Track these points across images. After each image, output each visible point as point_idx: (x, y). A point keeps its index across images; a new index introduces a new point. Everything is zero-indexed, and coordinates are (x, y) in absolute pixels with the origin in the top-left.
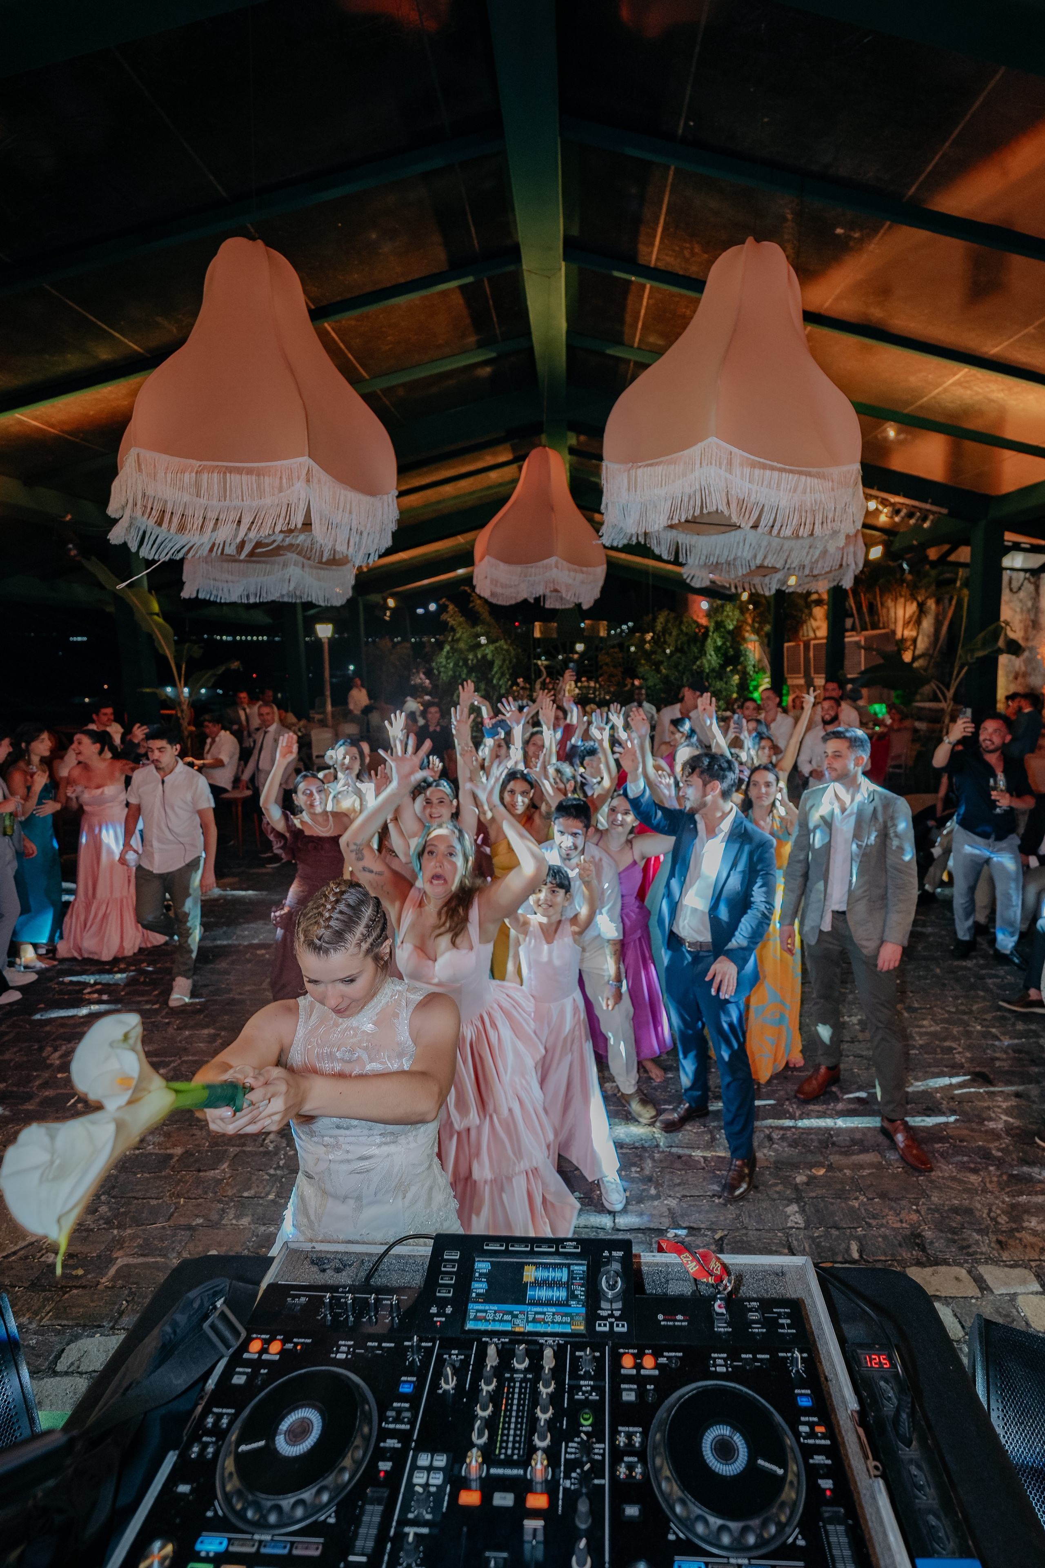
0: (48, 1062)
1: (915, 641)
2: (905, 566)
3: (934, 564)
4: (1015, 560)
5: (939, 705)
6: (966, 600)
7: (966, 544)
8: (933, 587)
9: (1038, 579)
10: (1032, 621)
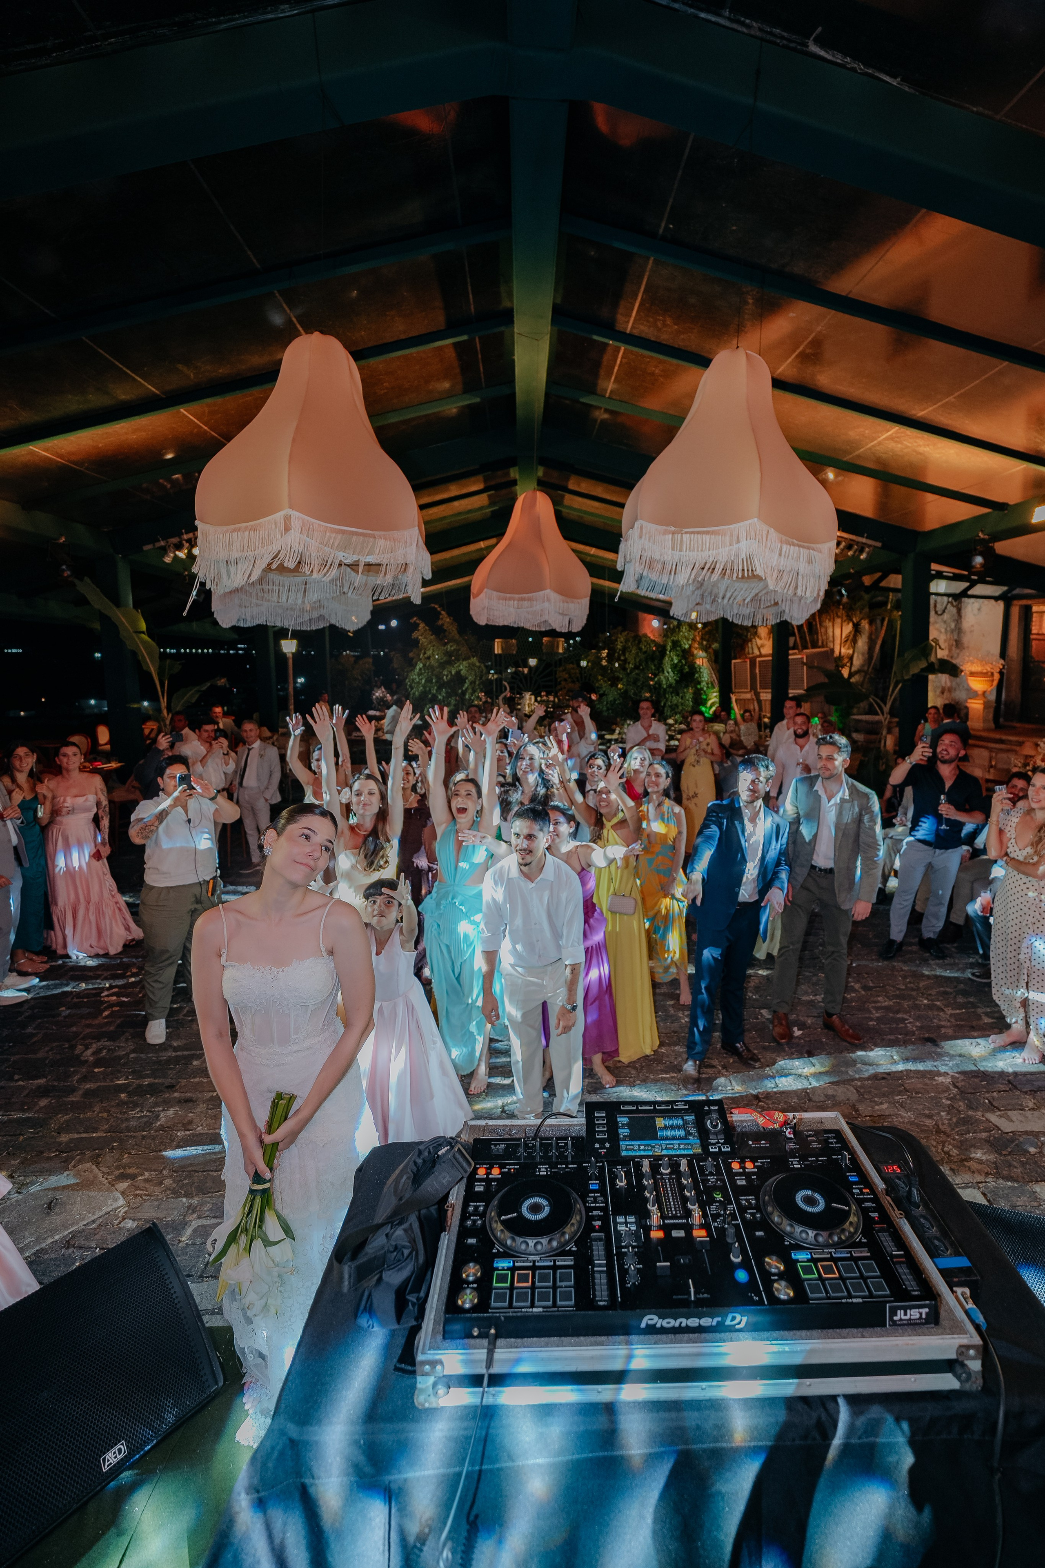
0: (82, 1058)
1: (851, 658)
2: (844, 592)
3: (868, 589)
4: (939, 586)
5: (877, 718)
6: (899, 622)
7: (897, 572)
8: (867, 610)
9: (960, 602)
10: (956, 641)
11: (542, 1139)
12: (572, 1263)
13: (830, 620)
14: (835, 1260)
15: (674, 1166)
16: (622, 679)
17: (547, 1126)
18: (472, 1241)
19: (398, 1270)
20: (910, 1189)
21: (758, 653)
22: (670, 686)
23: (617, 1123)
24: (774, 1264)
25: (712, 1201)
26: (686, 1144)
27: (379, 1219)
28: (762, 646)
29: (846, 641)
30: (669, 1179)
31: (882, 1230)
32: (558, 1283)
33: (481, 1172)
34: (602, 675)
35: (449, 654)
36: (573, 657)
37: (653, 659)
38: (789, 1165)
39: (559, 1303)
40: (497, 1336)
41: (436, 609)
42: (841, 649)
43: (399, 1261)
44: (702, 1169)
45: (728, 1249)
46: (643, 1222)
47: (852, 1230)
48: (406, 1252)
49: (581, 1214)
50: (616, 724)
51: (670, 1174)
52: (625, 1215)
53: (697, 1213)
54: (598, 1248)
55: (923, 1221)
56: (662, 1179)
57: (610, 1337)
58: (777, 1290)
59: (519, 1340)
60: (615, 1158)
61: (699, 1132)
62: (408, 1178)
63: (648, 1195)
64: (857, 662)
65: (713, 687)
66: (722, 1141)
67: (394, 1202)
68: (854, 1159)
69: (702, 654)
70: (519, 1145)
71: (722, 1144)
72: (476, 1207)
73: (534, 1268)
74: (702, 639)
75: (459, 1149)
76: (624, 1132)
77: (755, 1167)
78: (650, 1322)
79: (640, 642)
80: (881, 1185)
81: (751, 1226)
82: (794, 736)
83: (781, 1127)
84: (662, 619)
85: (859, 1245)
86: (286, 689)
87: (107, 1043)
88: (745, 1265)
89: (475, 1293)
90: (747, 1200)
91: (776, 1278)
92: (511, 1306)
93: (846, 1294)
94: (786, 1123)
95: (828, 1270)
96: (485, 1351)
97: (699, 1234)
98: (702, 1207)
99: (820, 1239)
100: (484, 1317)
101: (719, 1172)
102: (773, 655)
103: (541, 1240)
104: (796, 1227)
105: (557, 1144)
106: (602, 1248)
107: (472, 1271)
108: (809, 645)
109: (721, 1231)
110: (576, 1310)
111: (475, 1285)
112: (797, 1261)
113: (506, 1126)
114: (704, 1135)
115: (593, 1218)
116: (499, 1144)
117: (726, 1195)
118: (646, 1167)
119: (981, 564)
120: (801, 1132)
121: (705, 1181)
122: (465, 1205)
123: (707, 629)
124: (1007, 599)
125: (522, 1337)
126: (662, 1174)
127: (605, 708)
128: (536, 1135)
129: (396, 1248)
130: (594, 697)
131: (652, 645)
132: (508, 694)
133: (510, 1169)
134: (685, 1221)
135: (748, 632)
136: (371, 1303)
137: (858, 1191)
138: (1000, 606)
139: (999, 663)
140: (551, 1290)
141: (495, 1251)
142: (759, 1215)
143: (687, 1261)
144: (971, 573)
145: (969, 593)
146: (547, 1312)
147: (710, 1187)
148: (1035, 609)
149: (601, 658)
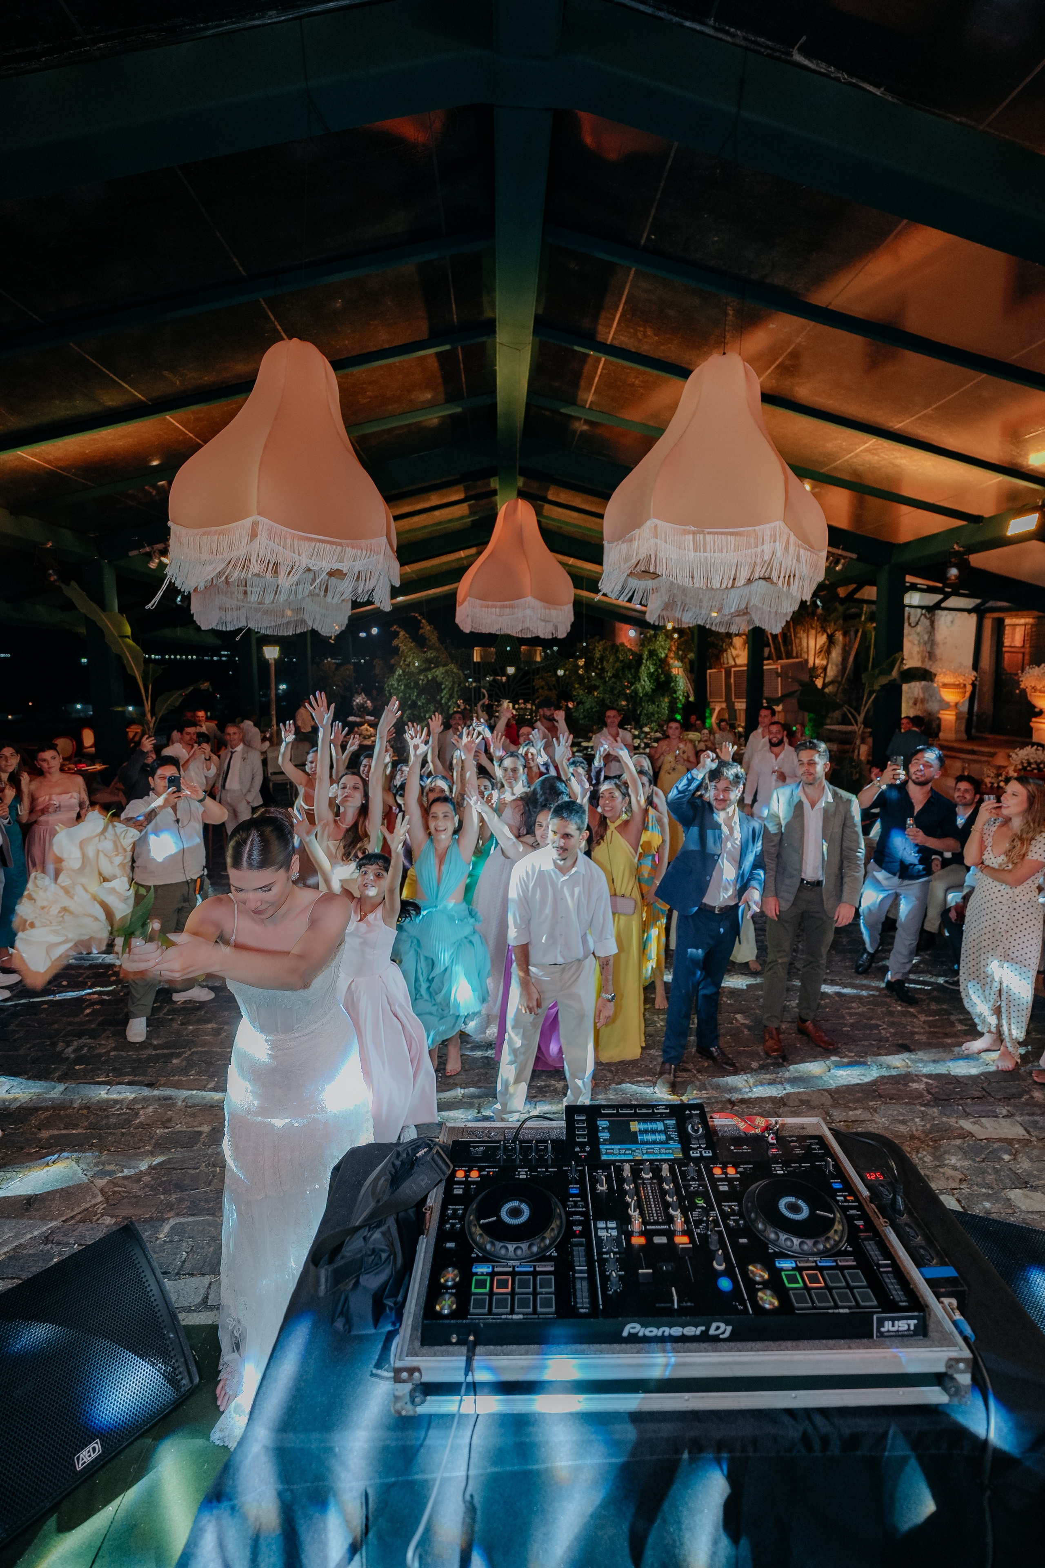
0: (63, 1055)
1: (824, 669)
2: (819, 603)
3: (842, 601)
4: (913, 599)
5: (850, 728)
6: (873, 633)
7: (872, 583)
8: (841, 621)
9: (934, 615)
10: (929, 653)
11: (521, 1142)
12: (553, 1269)
13: (804, 631)
14: (821, 1269)
15: (656, 1171)
16: (597, 688)
17: (526, 1128)
18: (450, 1245)
19: (376, 1274)
20: (893, 1196)
21: (733, 663)
22: (646, 695)
23: (597, 1126)
24: (759, 1273)
25: (694, 1207)
26: (666, 1149)
27: (356, 1222)
28: (737, 656)
29: (820, 652)
30: (650, 1184)
31: (867, 1239)
32: (539, 1290)
33: (460, 1175)
34: (578, 684)
35: (428, 661)
36: (551, 664)
37: (630, 669)
38: (772, 1171)
39: (539, 1310)
40: (476, 1343)
41: (416, 617)
42: (815, 660)
43: (377, 1264)
44: (684, 1175)
45: (711, 1256)
46: (624, 1227)
47: (837, 1238)
48: (384, 1256)
49: (560, 1219)
51: (651, 1178)
52: (606, 1220)
53: (679, 1221)
54: (579, 1254)
55: (907, 1229)
56: (644, 1183)
57: (591, 1346)
58: (761, 1299)
59: (498, 1348)
60: (595, 1161)
61: (680, 1136)
62: (385, 1180)
63: (630, 1200)
64: (831, 673)
66: (704, 1146)
67: (372, 1204)
68: (838, 1166)
69: (677, 663)
70: (498, 1147)
71: (704, 1149)
73: (513, 1274)
74: (678, 649)
75: (437, 1151)
76: (604, 1136)
77: (737, 1173)
78: (632, 1331)
79: (617, 650)
80: (866, 1193)
81: (734, 1234)
82: (768, 745)
83: (763, 1131)
84: (638, 629)
85: (845, 1253)
86: (268, 695)
87: (89, 1041)
88: (729, 1273)
89: (453, 1298)
90: (728, 1207)
91: (760, 1286)
92: (490, 1312)
93: (832, 1304)
94: (767, 1128)
95: (814, 1279)
96: (464, 1358)
97: (682, 1241)
98: (684, 1214)
99: (805, 1247)
100: (462, 1324)
101: (700, 1178)
102: (748, 665)
103: (522, 1245)
104: (781, 1235)
105: (537, 1146)
106: (582, 1253)
107: (450, 1277)
108: (783, 655)
109: (704, 1238)
110: (557, 1318)
111: (454, 1291)
112: (782, 1269)
113: (483, 1128)
114: (685, 1140)
115: (575, 1223)
116: (478, 1147)
117: (708, 1201)
118: (626, 1172)
119: (955, 576)
120: (784, 1137)
121: (687, 1187)
122: (444, 1208)
123: (682, 639)
124: (980, 612)
125: (501, 1344)
126: (643, 1179)
127: (581, 716)
128: (516, 1138)
129: (374, 1251)
130: (570, 705)
131: (629, 654)
132: (486, 701)
133: (489, 1172)
134: (667, 1227)
135: (723, 642)
136: (348, 1308)
137: (842, 1198)
138: (973, 619)
139: (971, 675)
140: (531, 1297)
141: (473, 1255)
142: (741, 1222)
143: (670, 1268)
144: (946, 585)
145: (943, 605)
146: (527, 1319)
147: (692, 1192)
148: (1008, 621)
149: (578, 667)
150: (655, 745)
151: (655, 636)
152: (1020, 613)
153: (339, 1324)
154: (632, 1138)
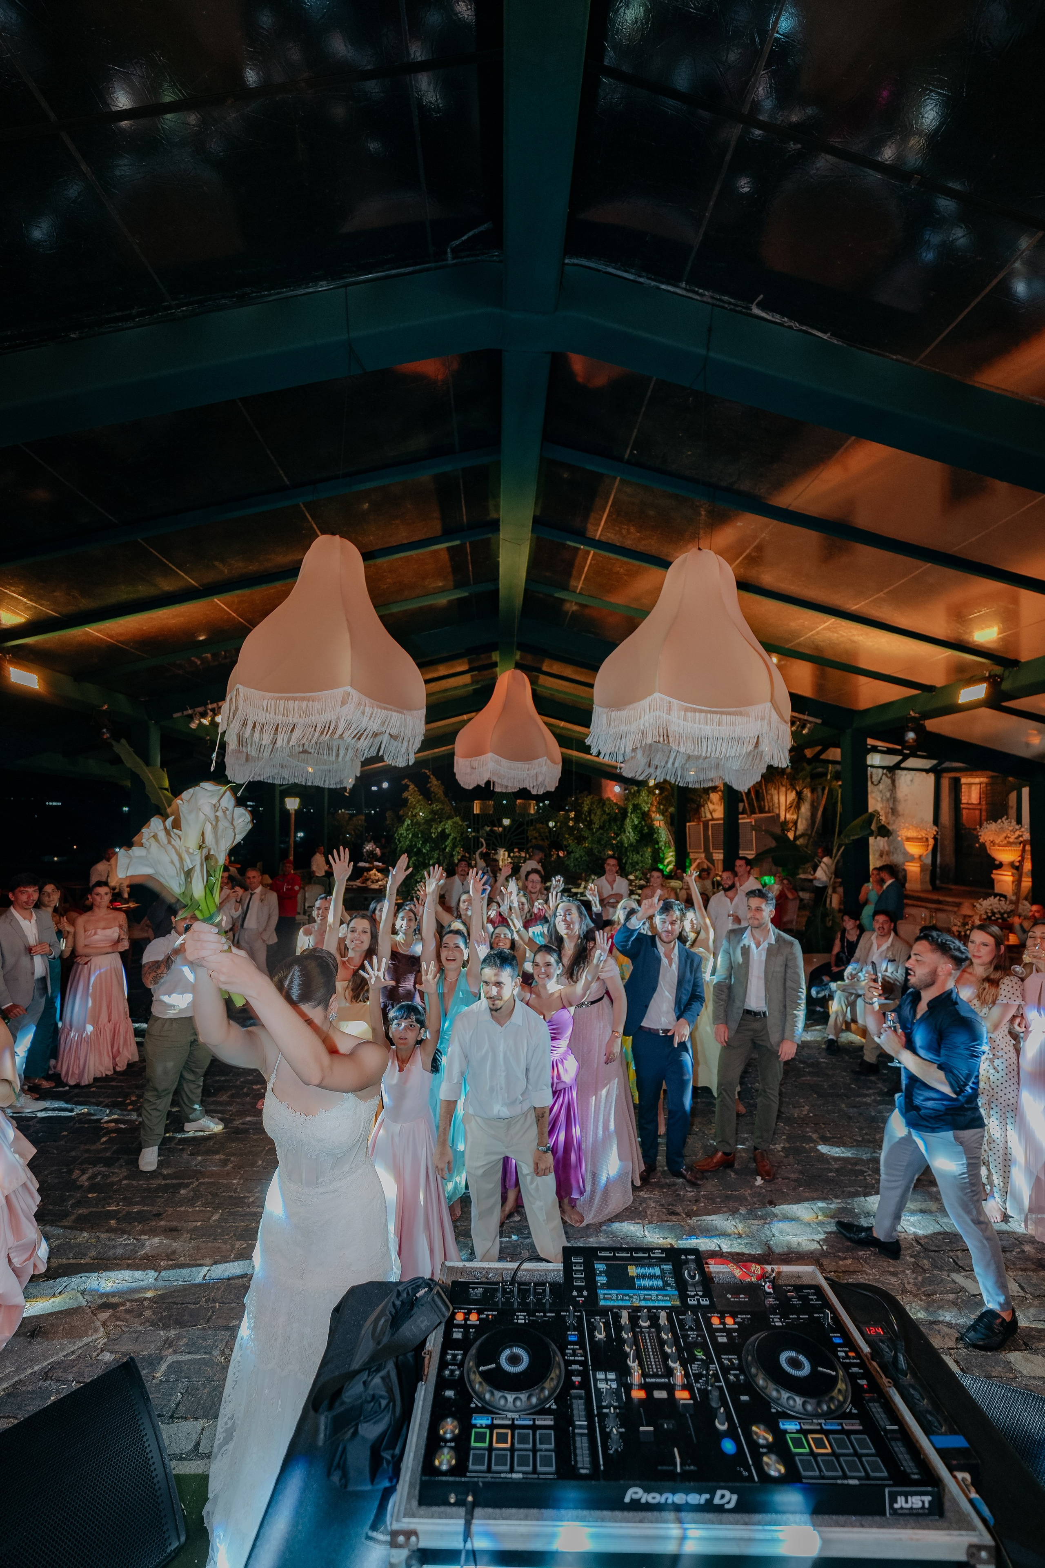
3: (810, 761)
4: (875, 759)
6: (840, 791)
7: (837, 746)
8: (809, 780)
9: (894, 774)
10: (892, 809)
11: (520, 1284)
12: (552, 1423)
13: (776, 788)
14: (827, 1433)
15: (655, 1319)
16: (587, 838)
17: (524, 1270)
18: (450, 1393)
19: (375, 1423)
20: (896, 1354)
22: (631, 845)
23: (594, 1270)
24: (763, 1435)
25: (693, 1359)
26: (664, 1295)
27: (355, 1366)
28: (714, 810)
29: (792, 807)
30: (649, 1333)
31: (872, 1400)
32: (539, 1446)
33: (460, 1317)
34: (569, 834)
35: (433, 812)
36: (544, 816)
37: (615, 821)
38: (770, 1322)
39: (539, 1469)
40: (475, 1505)
41: (425, 773)
42: (787, 815)
43: (376, 1412)
44: (682, 1323)
45: (712, 1414)
46: (624, 1379)
47: (841, 1398)
48: (384, 1403)
49: (560, 1368)
50: (581, 879)
51: (649, 1327)
52: (606, 1370)
53: (679, 1373)
54: (578, 1406)
55: (912, 1392)
56: (641, 1332)
57: (592, 1512)
58: (767, 1464)
59: (497, 1511)
60: (592, 1307)
61: (676, 1282)
62: (386, 1321)
63: (628, 1350)
64: (802, 826)
65: (670, 847)
67: (371, 1347)
68: (836, 1318)
69: (660, 817)
70: (497, 1290)
71: (701, 1297)
72: (454, 1356)
73: (513, 1427)
74: (659, 803)
75: (438, 1292)
76: (602, 1279)
77: (735, 1323)
78: (635, 1497)
79: (604, 804)
80: (866, 1349)
81: (735, 1389)
83: (760, 1279)
84: (623, 785)
85: (849, 1416)
86: (287, 842)
88: (731, 1433)
89: (452, 1453)
90: (730, 1360)
91: (765, 1450)
92: (489, 1470)
93: (840, 1473)
94: (764, 1276)
95: (820, 1444)
96: (462, 1521)
97: (682, 1396)
98: (685, 1366)
99: (809, 1408)
100: (461, 1482)
101: (699, 1328)
102: (724, 819)
103: (521, 1396)
104: (783, 1392)
105: (535, 1289)
106: (582, 1407)
107: (449, 1428)
108: (757, 810)
109: (704, 1393)
110: (558, 1478)
111: (453, 1444)
112: (785, 1432)
113: (483, 1268)
114: (682, 1287)
115: (573, 1373)
116: (477, 1288)
117: (707, 1353)
118: (625, 1320)
119: (914, 739)
120: (780, 1287)
121: (685, 1337)
122: (443, 1353)
123: (664, 795)
124: (938, 772)
125: (500, 1506)
126: (641, 1327)
127: (572, 865)
128: (513, 1281)
129: (373, 1396)
130: (561, 854)
131: (615, 807)
132: (485, 849)
133: (487, 1315)
134: (667, 1380)
135: (701, 797)
136: (346, 1459)
137: (843, 1354)
138: (931, 778)
139: (931, 831)
140: (531, 1454)
141: (473, 1405)
142: (742, 1377)
143: (671, 1426)
144: (904, 748)
145: (903, 765)
146: (527, 1478)
147: (691, 1343)
148: (963, 780)
149: (568, 819)
150: (640, 892)
151: (639, 791)
152: (974, 773)
153: (336, 1478)
154: (629, 1283)
